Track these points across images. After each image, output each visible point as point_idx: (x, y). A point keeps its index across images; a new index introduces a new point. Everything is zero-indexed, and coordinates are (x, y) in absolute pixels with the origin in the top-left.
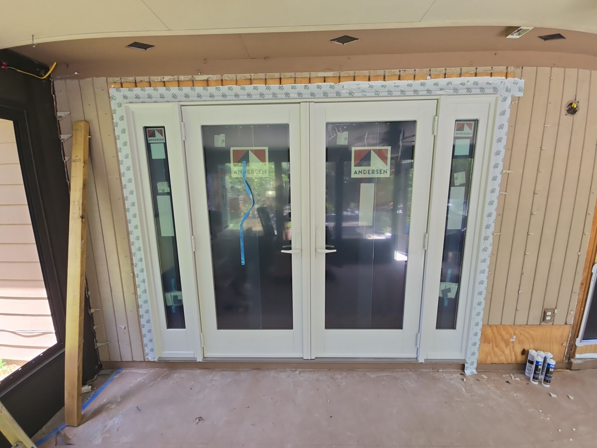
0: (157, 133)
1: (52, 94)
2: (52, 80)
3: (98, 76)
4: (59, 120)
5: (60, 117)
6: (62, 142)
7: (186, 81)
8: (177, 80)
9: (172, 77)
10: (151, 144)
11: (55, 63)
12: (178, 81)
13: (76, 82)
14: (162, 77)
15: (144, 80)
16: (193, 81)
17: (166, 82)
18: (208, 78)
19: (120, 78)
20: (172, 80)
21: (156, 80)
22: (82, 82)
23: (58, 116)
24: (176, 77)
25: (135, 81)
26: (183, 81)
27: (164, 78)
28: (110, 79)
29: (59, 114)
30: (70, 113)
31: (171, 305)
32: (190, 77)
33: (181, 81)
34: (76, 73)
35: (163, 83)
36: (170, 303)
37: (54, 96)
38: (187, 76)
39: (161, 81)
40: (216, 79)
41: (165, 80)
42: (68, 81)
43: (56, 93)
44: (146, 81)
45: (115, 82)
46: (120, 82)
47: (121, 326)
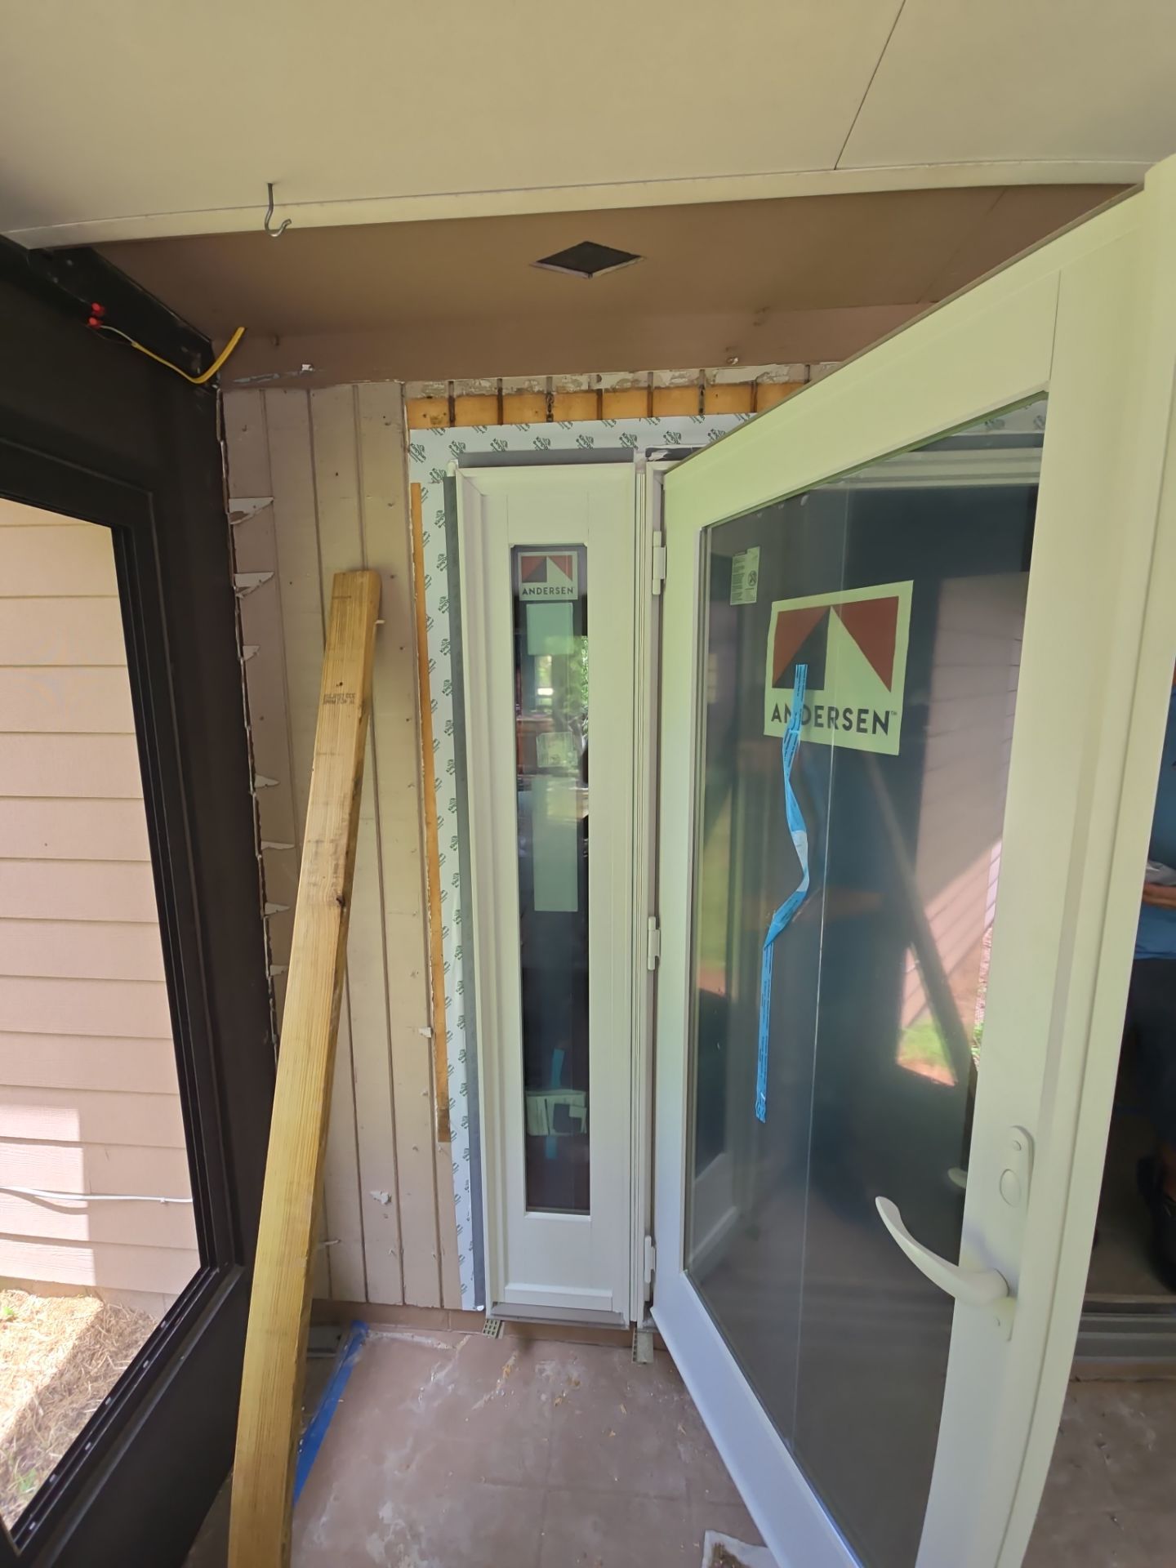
0: (552, 569)
1: (219, 438)
2: (221, 394)
3: (377, 376)
4: (232, 526)
5: (240, 515)
6: (238, 598)
7: (678, 387)
8: (646, 385)
9: (629, 376)
10: (528, 606)
11: (241, 331)
12: (649, 387)
13: (299, 396)
14: (594, 375)
15: (531, 387)
16: (703, 387)
17: (605, 395)
18: (757, 378)
19: (446, 382)
20: (628, 385)
21: (572, 388)
22: (321, 397)
23: (232, 511)
24: (642, 375)
25: (500, 390)
26: (667, 388)
27: (599, 379)
28: (415, 388)
29: (234, 505)
30: (272, 502)
32: (694, 373)
33: (658, 388)
34: (306, 367)
35: (594, 397)
37: (222, 444)
38: (683, 372)
39: (590, 391)
40: (786, 379)
41: (603, 386)
42: (274, 396)
43: (228, 435)
44: (536, 389)
45: (430, 397)
46: (446, 395)
47: (376, 1194)
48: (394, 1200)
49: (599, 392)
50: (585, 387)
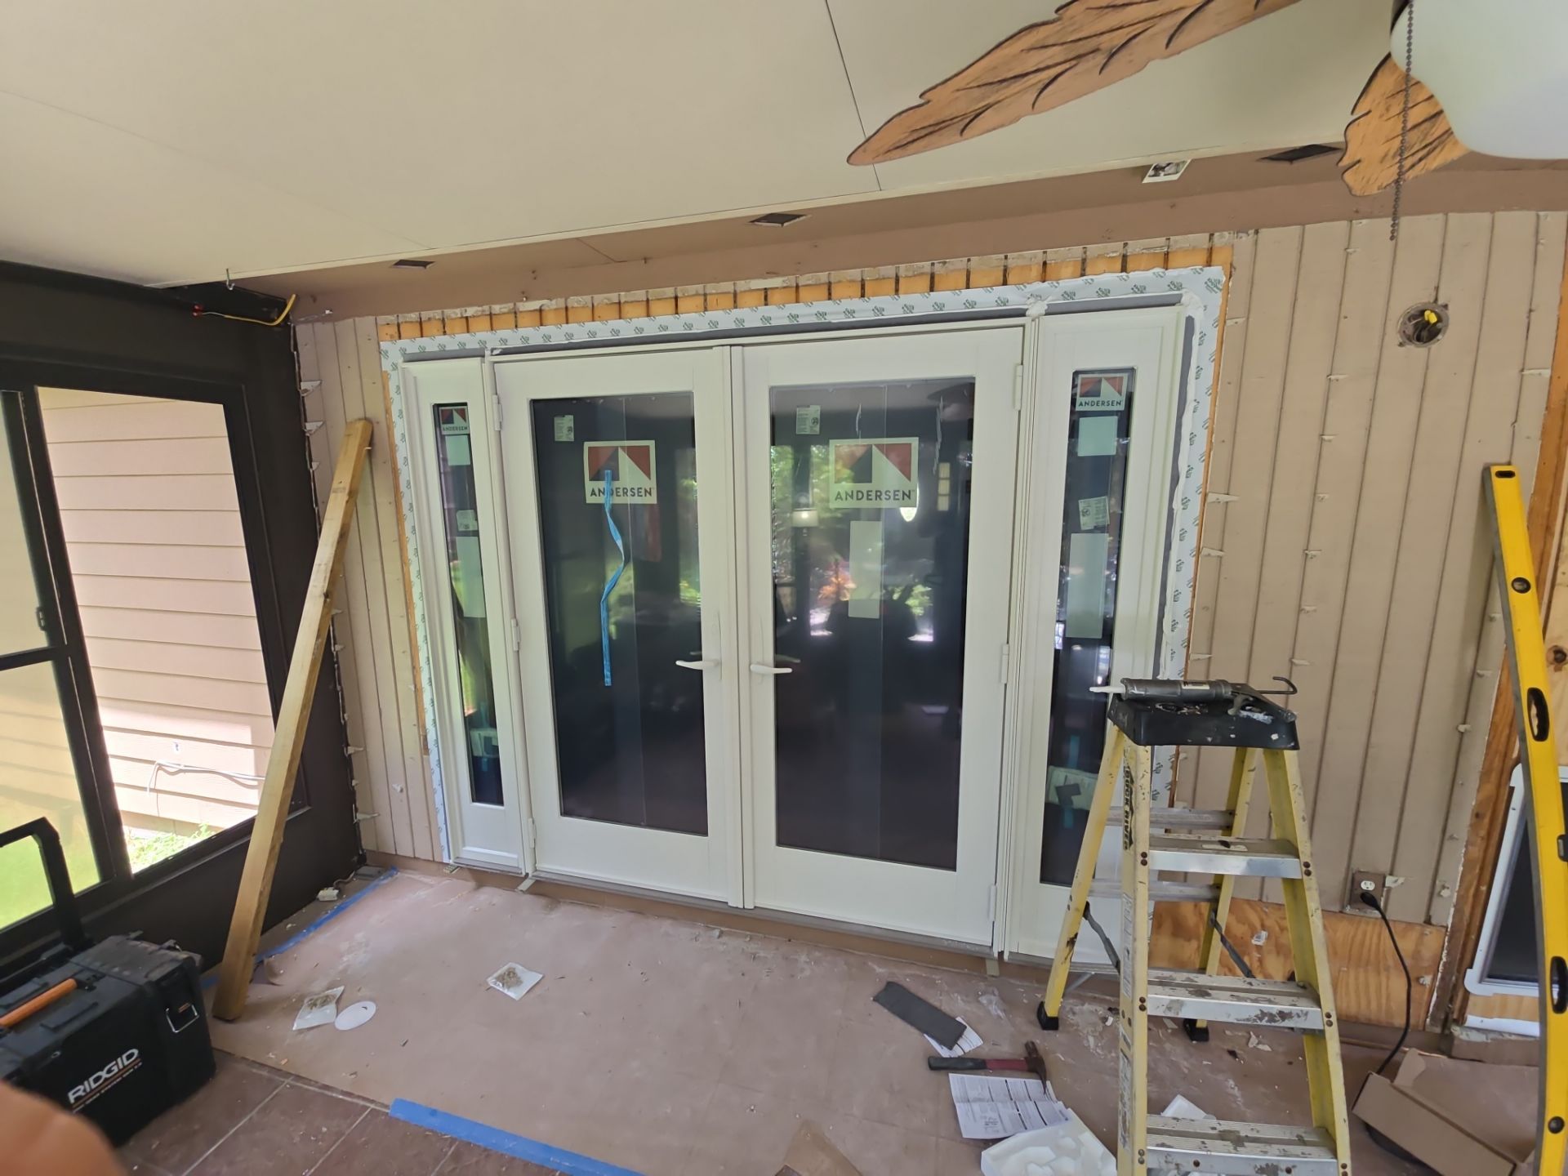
0: (456, 416)
1: (292, 350)
2: (292, 325)
3: (361, 315)
4: (303, 397)
5: (306, 391)
6: (308, 437)
7: (504, 313)
8: (488, 313)
9: (480, 309)
10: (446, 437)
11: (294, 296)
12: (490, 314)
13: (328, 326)
14: (463, 309)
15: (434, 316)
16: (515, 313)
17: (470, 319)
18: (541, 307)
19: (396, 316)
20: (480, 313)
21: (453, 316)
22: (340, 325)
23: (302, 388)
24: (486, 308)
25: (421, 319)
26: (499, 314)
27: (466, 311)
28: (382, 319)
29: (304, 386)
30: (321, 383)
31: (481, 755)
32: (511, 305)
33: (495, 314)
34: (327, 312)
35: (464, 320)
36: (479, 751)
37: (295, 353)
38: (503, 306)
39: (462, 317)
40: (555, 307)
41: (468, 314)
42: (318, 325)
43: (299, 348)
44: (437, 317)
45: (388, 324)
46: (396, 322)
47: (395, 786)
48: (405, 790)
49: (467, 318)
50: (459, 316)
